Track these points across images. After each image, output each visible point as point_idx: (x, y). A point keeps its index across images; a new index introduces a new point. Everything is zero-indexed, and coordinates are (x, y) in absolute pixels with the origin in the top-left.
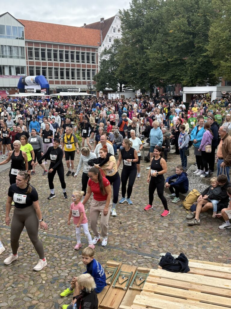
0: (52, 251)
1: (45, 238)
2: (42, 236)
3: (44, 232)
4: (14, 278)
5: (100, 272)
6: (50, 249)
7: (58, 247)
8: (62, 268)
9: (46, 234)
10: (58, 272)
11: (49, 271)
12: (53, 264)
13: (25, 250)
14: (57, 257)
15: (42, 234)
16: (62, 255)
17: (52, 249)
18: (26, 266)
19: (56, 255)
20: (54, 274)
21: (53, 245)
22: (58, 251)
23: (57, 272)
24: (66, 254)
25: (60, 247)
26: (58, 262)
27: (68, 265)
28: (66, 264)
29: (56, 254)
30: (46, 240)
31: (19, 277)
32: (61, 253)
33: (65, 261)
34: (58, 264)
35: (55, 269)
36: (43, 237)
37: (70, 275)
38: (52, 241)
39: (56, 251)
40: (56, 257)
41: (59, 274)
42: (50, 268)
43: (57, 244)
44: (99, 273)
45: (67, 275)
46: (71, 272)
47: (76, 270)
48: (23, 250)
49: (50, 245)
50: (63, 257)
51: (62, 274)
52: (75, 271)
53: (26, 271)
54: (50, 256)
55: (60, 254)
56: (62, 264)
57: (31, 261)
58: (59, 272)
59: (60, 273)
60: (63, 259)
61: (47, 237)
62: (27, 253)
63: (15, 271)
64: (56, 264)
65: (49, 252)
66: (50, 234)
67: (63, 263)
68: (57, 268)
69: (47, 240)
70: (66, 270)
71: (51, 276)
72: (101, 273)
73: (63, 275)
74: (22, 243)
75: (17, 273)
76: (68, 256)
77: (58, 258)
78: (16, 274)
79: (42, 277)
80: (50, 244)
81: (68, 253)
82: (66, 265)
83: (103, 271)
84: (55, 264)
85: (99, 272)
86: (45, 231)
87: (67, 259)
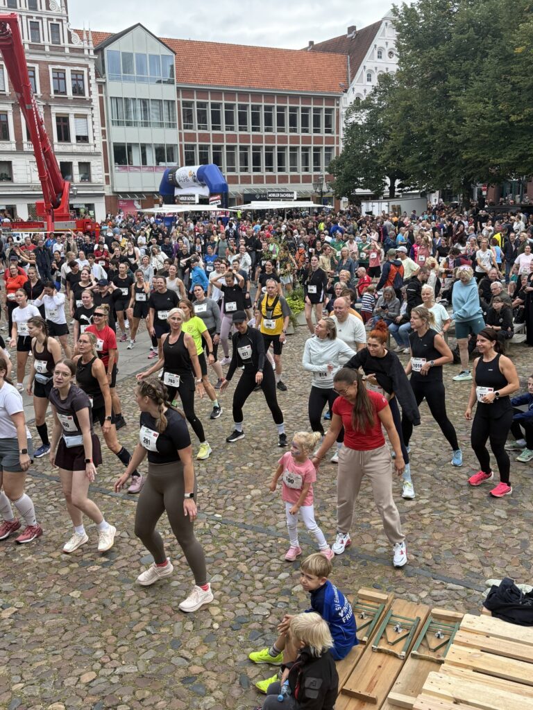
0: (234, 556)
1: (218, 526)
2: (212, 522)
3: (215, 513)
4: (151, 613)
5: (342, 611)
6: (230, 553)
7: (247, 549)
8: (255, 598)
9: (221, 519)
10: (246, 605)
11: (227, 603)
12: (237, 587)
13: (175, 553)
14: (244, 571)
15: (211, 517)
16: (255, 569)
17: (234, 552)
18: (177, 588)
19: (243, 567)
20: (239, 608)
21: (237, 545)
22: (248, 557)
23: (244, 606)
24: (266, 566)
25: (251, 550)
26: (247, 583)
27: (270, 591)
28: (264, 588)
29: (242, 564)
30: (220, 531)
31: (162, 610)
32: (254, 563)
33: (263, 582)
34: (246, 587)
35: (241, 598)
36: (214, 525)
37: (274, 615)
38: (234, 535)
39: (243, 557)
40: (242, 572)
41: (249, 610)
42: (230, 595)
43: (246, 544)
44: (340, 614)
45: (267, 613)
46: (276, 607)
47: (287, 603)
48: (171, 551)
49: (230, 545)
50: (259, 572)
51: (256, 611)
52: (286, 605)
53: (176, 598)
54: (229, 568)
55: (251, 565)
56: (256, 589)
57: (187, 576)
58: (251, 605)
59: (253, 609)
60: (259, 576)
61: (224, 526)
62: (180, 558)
63: (152, 597)
64: (244, 587)
65: (227, 560)
66: (229, 519)
67: (259, 585)
68: (245, 596)
69: (223, 533)
70: (264, 601)
71: (232, 613)
72: (344, 613)
73: (259, 613)
74: (169, 536)
75: (158, 601)
76: (270, 571)
77: (247, 573)
78: (156, 603)
79: (212, 614)
80: (230, 542)
81: (268, 563)
82: (265, 591)
83: (348, 610)
84: (241, 587)
85: (340, 611)
86: (219, 511)
87: (266, 578)
